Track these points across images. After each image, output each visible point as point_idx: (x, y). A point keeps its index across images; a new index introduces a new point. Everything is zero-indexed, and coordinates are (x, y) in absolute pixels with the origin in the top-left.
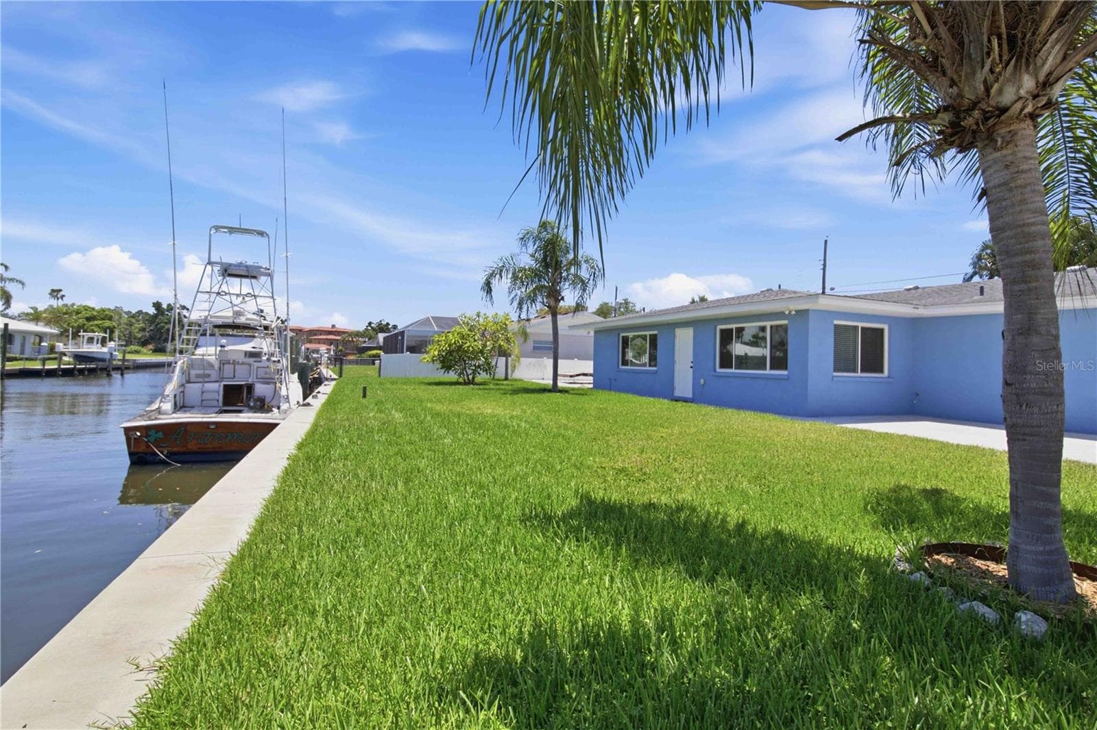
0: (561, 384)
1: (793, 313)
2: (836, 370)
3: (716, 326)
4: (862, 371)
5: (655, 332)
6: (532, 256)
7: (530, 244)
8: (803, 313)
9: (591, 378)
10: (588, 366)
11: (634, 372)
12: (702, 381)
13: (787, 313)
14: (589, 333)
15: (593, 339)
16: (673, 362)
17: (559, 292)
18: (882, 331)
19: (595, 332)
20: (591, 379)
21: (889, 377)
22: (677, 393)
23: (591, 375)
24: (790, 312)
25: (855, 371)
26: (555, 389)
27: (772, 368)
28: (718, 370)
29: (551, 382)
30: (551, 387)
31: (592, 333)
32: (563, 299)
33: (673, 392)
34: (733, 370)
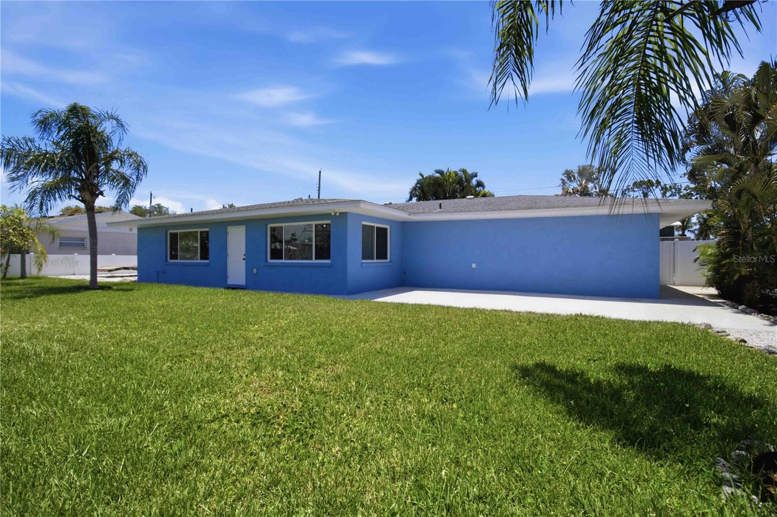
0: (101, 279)
1: (338, 214)
2: (364, 258)
3: (267, 225)
4: (377, 258)
5: (207, 229)
6: (57, 144)
7: (55, 130)
8: (344, 215)
9: (136, 271)
10: (133, 261)
11: (183, 264)
12: (255, 271)
13: (333, 214)
14: (131, 230)
15: (136, 237)
16: (226, 256)
17: (96, 186)
18: (386, 229)
19: (139, 229)
20: (135, 273)
21: (390, 262)
22: (230, 282)
23: (133, 268)
24: (335, 214)
25: (372, 258)
26: (93, 285)
27: (316, 258)
28: (270, 261)
29: (88, 278)
30: (88, 284)
31: (135, 231)
32: (101, 193)
33: (226, 281)
34: (283, 261)
